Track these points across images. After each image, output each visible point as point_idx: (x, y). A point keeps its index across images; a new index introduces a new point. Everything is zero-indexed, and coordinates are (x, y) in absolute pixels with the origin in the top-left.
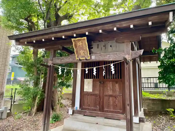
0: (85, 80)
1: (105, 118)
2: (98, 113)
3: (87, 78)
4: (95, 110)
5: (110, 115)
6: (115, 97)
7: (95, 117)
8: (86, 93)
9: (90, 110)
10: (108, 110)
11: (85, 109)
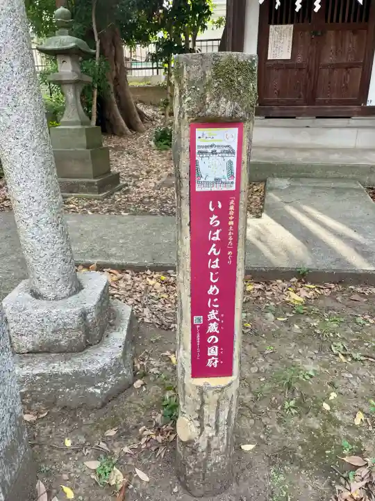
0: (272, 27)
1: (317, 117)
2: (302, 109)
3: (276, 23)
4: (294, 103)
5: (329, 110)
6: (347, 68)
7: (294, 118)
8: (272, 63)
9: (282, 104)
10: (325, 101)
11: (270, 103)
